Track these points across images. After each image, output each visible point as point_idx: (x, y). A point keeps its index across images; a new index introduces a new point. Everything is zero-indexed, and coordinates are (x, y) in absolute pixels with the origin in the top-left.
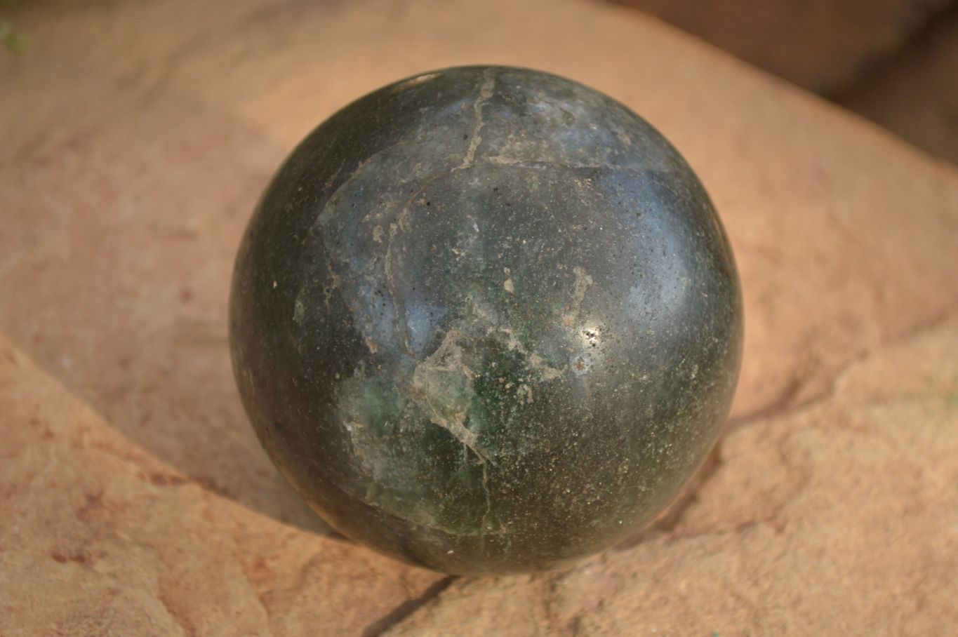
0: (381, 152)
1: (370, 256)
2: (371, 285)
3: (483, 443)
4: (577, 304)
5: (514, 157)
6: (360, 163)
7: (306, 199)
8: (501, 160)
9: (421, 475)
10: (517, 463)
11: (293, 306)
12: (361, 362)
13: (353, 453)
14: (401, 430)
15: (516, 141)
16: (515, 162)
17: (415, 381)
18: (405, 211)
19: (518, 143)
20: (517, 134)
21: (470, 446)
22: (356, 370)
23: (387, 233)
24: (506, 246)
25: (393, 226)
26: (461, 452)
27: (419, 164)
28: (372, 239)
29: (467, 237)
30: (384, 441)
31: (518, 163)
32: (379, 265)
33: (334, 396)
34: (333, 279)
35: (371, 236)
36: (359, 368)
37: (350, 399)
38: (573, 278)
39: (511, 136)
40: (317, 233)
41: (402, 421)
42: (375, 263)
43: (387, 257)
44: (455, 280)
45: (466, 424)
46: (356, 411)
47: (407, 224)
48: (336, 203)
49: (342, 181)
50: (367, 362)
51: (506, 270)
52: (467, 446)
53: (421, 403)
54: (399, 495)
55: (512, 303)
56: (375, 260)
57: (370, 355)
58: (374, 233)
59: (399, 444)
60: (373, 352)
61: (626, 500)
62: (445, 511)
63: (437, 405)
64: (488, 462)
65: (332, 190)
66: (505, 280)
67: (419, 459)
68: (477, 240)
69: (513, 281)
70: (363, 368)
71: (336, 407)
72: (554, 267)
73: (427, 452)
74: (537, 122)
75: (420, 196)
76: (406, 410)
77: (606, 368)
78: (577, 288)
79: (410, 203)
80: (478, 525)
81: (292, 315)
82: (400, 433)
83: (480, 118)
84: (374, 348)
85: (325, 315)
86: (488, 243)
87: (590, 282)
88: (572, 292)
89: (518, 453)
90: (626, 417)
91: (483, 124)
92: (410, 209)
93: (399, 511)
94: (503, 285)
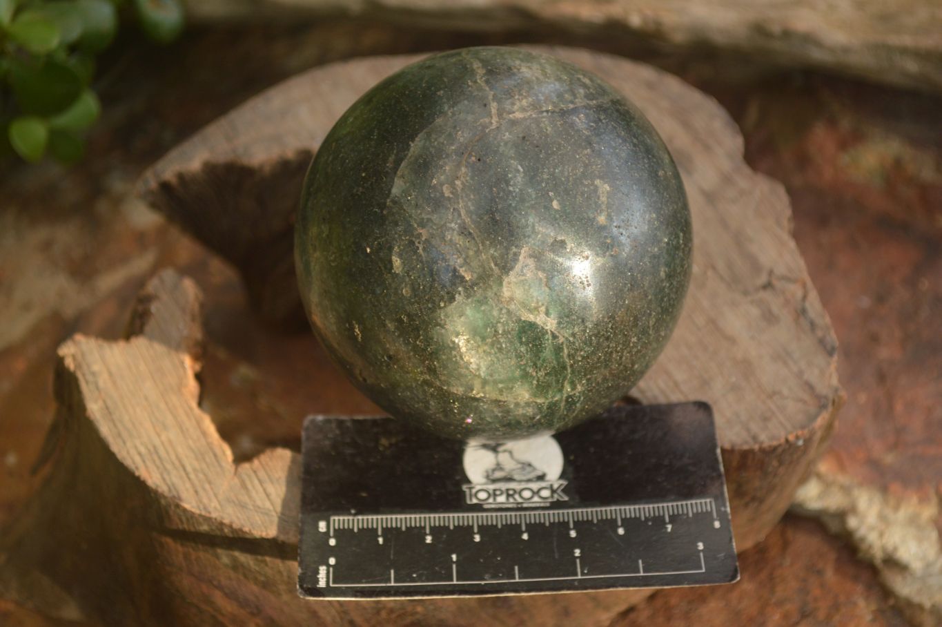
0: (425, 131)
1: (448, 209)
2: (453, 230)
3: (562, 326)
4: (604, 207)
5: (527, 111)
6: (410, 143)
7: (374, 181)
8: (519, 115)
9: (519, 362)
10: (587, 335)
11: (390, 262)
12: (460, 289)
13: (462, 359)
14: (500, 332)
15: (522, 99)
16: (529, 114)
17: (505, 292)
18: (463, 169)
19: (524, 101)
20: (520, 94)
21: (553, 330)
22: (457, 296)
23: (454, 188)
24: (545, 176)
25: (458, 182)
26: (547, 337)
27: (460, 132)
28: (444, 196)
29: (515, 177)
30: (486, 344)
31: (531, 115)
32: (456, 214)
33: (441, 320)
34: (421, 233)
35: (442, 194)
36: (460, 294)
37: (455, 319)
38: (596, 188)
39: (517, 97)
40: (394, 202)
41: (499, 325)
42: (453, 213)
43: (460, 206)
44: (516, 210)
45: (547, 314)
46: (462, 326)
47: (468, 178)
48: (403, 176)
49: (402, 160)
50: (465, 287)
51: (551, 194)
52: (551, 331)
53: (512, 307)
54: (501, 382)
55: (561, 216)
56: (452, 210)
57: (467, 281)
58: (444, 191)
59: (499, 342)
60: (468, 279)
61: (655, 345)
62: (538, 386)
63: (524, 305)
64: (567, 339)
65: (396, 169)
66: (552, 201)
67: (516, 350)
68: (523, 177)
69: (558, 200)
70: (462, 293)
71: (444, 328)
72: (582, 183)
73: (521, 343)
74: (528, 82)
75: (470, 155)
76: (501, 316)
77: (633, 249)
78: (601, 195)
79: (464, 162)
80: (560, 390)
81: (392, 268)
82: (499, 334)
83: (487, 89)
84: (468, 276)
85: (421, 262)
86: (532, 178)
87: (608, 188)
88: (599, 198)
89: (586, 327)
90: (650, 282)
91: (492, 93)
92: (466, 167)
93: (501, 395)
94: (552, 205)
